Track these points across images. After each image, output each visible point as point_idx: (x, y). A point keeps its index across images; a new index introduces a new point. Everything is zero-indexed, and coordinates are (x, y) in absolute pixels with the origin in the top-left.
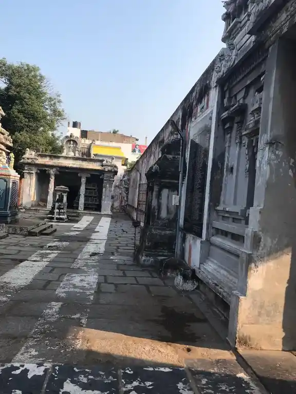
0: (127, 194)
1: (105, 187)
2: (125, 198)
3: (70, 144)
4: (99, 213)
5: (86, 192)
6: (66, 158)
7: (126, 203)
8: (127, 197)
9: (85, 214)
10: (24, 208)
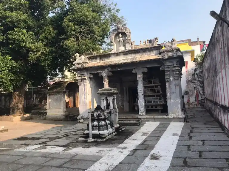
0: (203, 87)
1: (169, 81)
2: (201, 92)
3: (119, 38)
4: (165, 117)
5: (145, 91)
6: (116, 54)
7: (203, 97)
8: (203, 90)
9: (148, 120)
10: (82, 118)
